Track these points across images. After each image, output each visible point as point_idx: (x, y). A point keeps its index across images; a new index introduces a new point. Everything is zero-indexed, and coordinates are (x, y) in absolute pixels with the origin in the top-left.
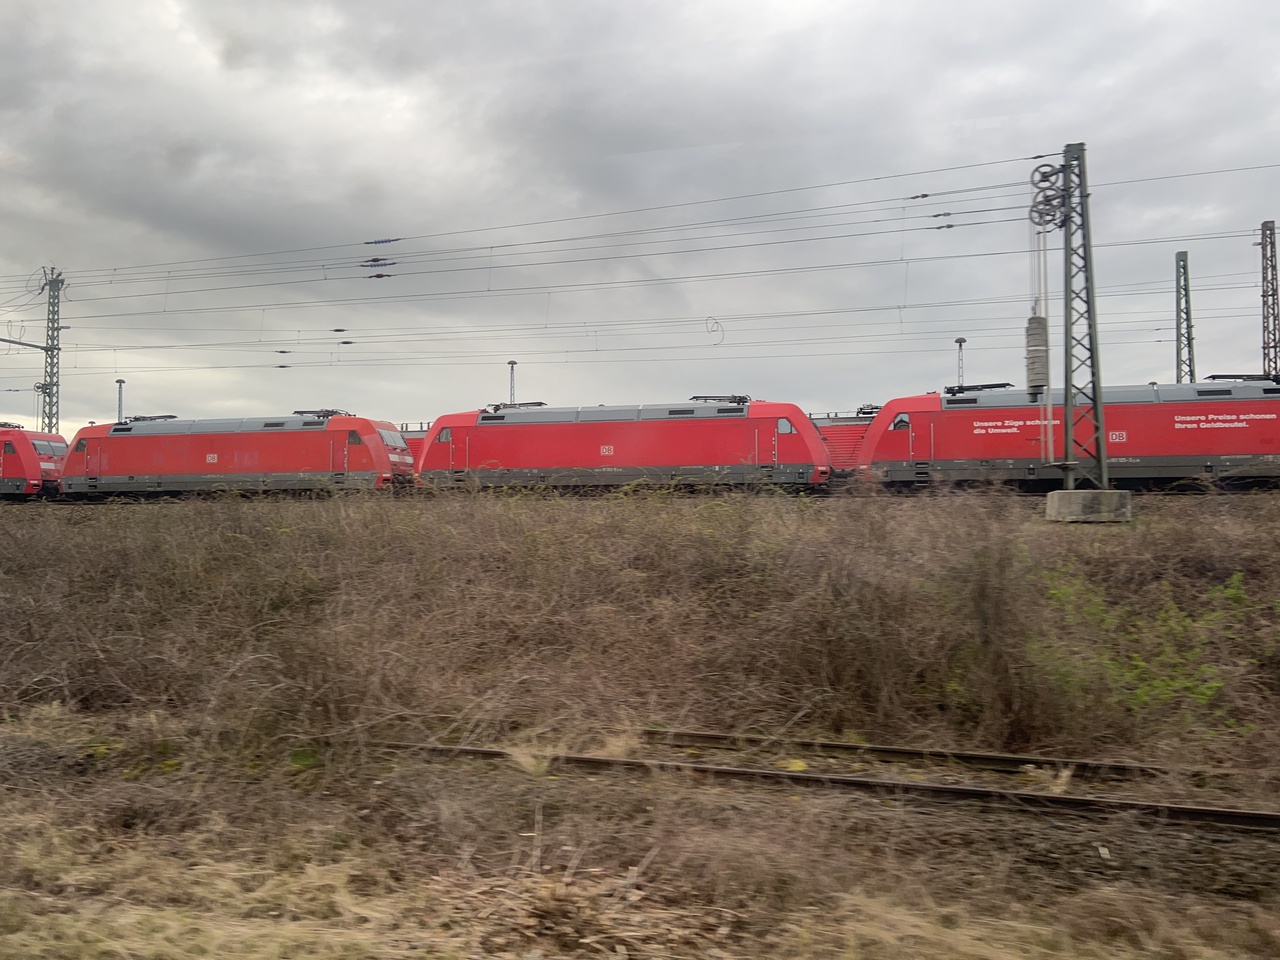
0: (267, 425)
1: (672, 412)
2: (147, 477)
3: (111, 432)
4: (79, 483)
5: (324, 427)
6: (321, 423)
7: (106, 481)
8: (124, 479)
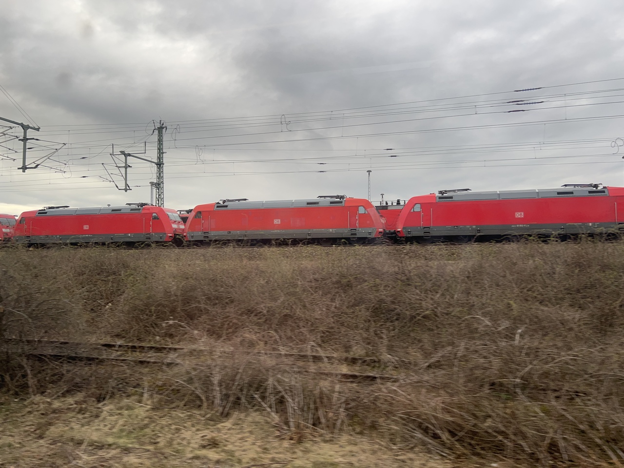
0: (308, 203)
1: (559, 193)
2: (238, 232)
3: (215, 208)
4: (198, 235)
5: (343, 204)
6: (341, 202)
7: (213, 234)
8: (225, 233)
